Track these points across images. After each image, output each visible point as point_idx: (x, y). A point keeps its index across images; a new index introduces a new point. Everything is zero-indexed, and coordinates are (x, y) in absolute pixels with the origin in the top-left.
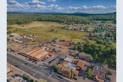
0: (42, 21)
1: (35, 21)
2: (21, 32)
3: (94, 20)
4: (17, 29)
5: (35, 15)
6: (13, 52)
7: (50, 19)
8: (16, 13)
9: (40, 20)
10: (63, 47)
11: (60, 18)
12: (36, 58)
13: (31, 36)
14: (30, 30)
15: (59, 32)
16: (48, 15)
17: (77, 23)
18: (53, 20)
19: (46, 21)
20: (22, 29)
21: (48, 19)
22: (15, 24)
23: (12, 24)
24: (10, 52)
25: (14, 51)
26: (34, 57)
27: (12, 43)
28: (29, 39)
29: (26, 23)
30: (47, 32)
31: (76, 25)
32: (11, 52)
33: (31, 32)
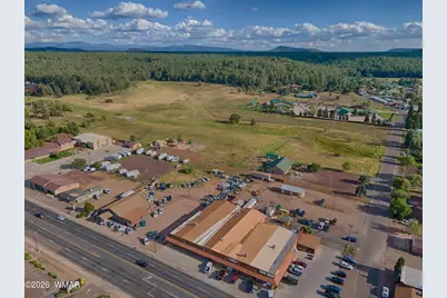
0: (171, 80)
1: (144, 79)
2: (111, 127)
3: (364, 74)
4: (90, 115)
5: (139, 56)
6: (123, 228)
7: (204, 74)
8: (57, 50)
9: (164, 77)
10: (329, 198)
11: (239, 67)
12: (258, 270)
13: (162, 143)
14: (140, 117)
15: (262, 124)
16: (188, 56)
17: (311, 89)
18: (213, 76)
19: (187, 80)
20: (108, 112)
21: (194, 72)
22: (74, 92)
23: (65, 93)
24: (109, 225)
25: (125, 222)
26: (242, 259)
27: (100, 179)
28: (161, 157)
29: (114, 87)
30: (213, 126)
31: (310, 97)
32: (116, 229)
33: (147, 124)
